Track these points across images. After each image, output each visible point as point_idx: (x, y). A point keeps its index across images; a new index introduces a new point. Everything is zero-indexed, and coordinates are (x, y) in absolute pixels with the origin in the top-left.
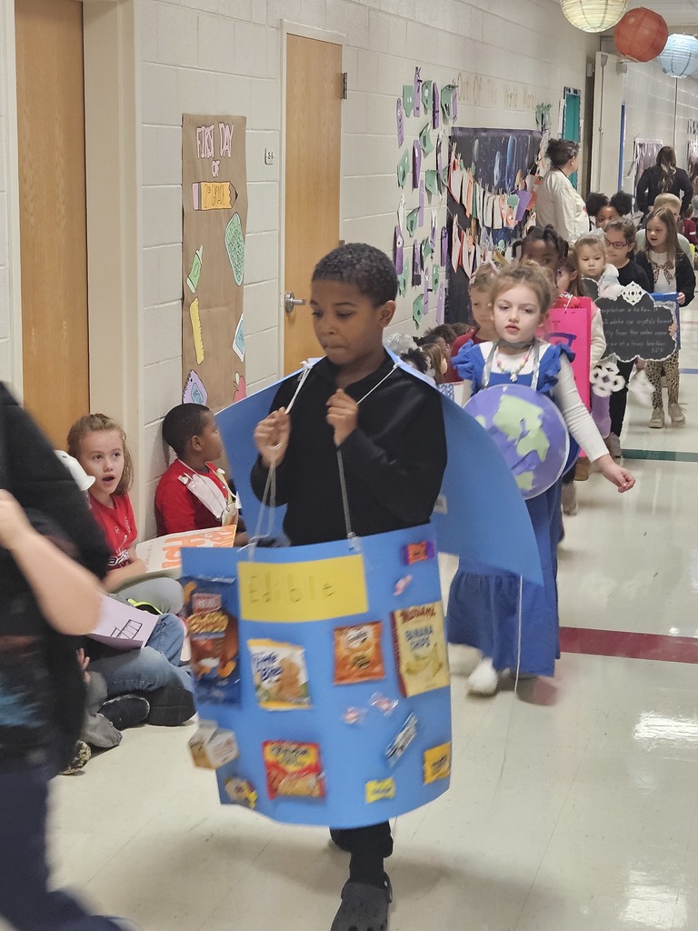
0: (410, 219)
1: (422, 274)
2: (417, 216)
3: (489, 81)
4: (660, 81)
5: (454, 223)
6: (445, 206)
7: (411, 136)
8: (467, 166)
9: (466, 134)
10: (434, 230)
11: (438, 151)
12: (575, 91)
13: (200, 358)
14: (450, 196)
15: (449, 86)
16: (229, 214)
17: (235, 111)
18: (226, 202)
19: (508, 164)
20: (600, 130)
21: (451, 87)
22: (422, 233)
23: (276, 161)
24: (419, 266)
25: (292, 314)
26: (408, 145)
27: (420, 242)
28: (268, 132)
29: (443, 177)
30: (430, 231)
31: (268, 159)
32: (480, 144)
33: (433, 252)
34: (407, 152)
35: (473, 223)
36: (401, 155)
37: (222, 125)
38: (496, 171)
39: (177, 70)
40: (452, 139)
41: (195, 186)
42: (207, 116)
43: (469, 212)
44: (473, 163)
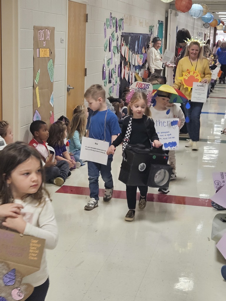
0: (108, 62)
1: (112, 80)
2: (110, 61)
3: (134, 17)
4: (189, 19)
5: (122, 63)
6: (119, 58)
7: (109, 35)
8: (127, 45)
9: (126, 34)
10: (116, 65)
11: (117, 40)
12: (162, 22)
13: (39, 106)
14: (121, 54)
15: (121, 19)
16: (49, 59)
17: (51, 25)
18: (48, 55)
19: (140, 45)
20: (170, 34)
21: (122, 19)
22: (112, 66)
23: (64, 42)
24: (111, 77)
25: (69, 92)
26: (108, 38)
27: (111, 69)
28: (62, 32)
29: (119, 48)
30: (115, 66)
31: (62, 41)
32: (131, 38)
33: (115, 72)
34: (107, 41)
35: (128, 63)
36: (105, 41)
37: (47, 30)
38: (136, 47)
39: (32, 11)
40: (122, 36)
41: (38, 49)
42: (42, 27)
43: (127, 60)
44: (129, 44)
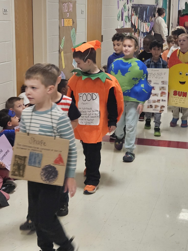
6: (130, 26)
7: (121, 7)
8: (136, 15)
9: (136, 6)
11: (129, 10)
13: (64, 67)
14: (132, 23)
16: (72, 27)
18: (71, 24)
19: (147, 14)
20: (173, 5)
23: (84, 13)
26: (120, 9)
28: (82, 5)
29: (130, 18)
31: (82, 12)
32: (140, 9)
34: (120, 11)
35: (138, 31)
36: (118, 12)
37: (70, 3)
38: (144, 16)
40: (132, 7)
41: (63, 20)
43: (137, 27)
44: (138, 14)
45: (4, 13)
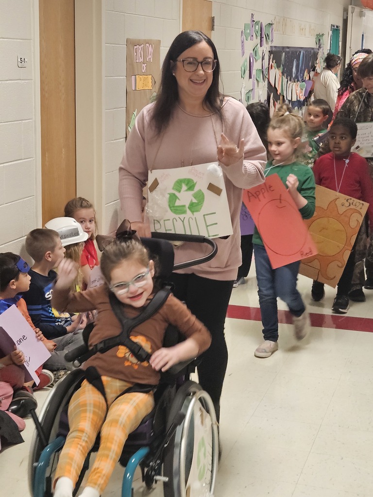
0: (248, 95)
2: (251, 93)
3: (291, 21)
5: (271, 97)
6: (266, 89)
7: (249, 51)
8: (278, 67)
9: (278, 50)
11: (263, 59)
12: (337, 27)
14: (269, 83)
15: (269, 24)
16: (151, 92)
17: (154, 37)
18: (149, 86)
19: (300, 66)
20: (350, 48)
21: (270, 24)
26: (247, 56)
29: (266, 73)
32: (285, 55)
34: (246, 61)
35: (281, 98)
36: (243, 61)
37: (147, 45)
38: (294, 70)
39: (124, 15)
40: (271, 52)
41: (133, 77)
42: (139, 40)
43: (279, 92)
44: (281, 65)
45: (20, 65)
